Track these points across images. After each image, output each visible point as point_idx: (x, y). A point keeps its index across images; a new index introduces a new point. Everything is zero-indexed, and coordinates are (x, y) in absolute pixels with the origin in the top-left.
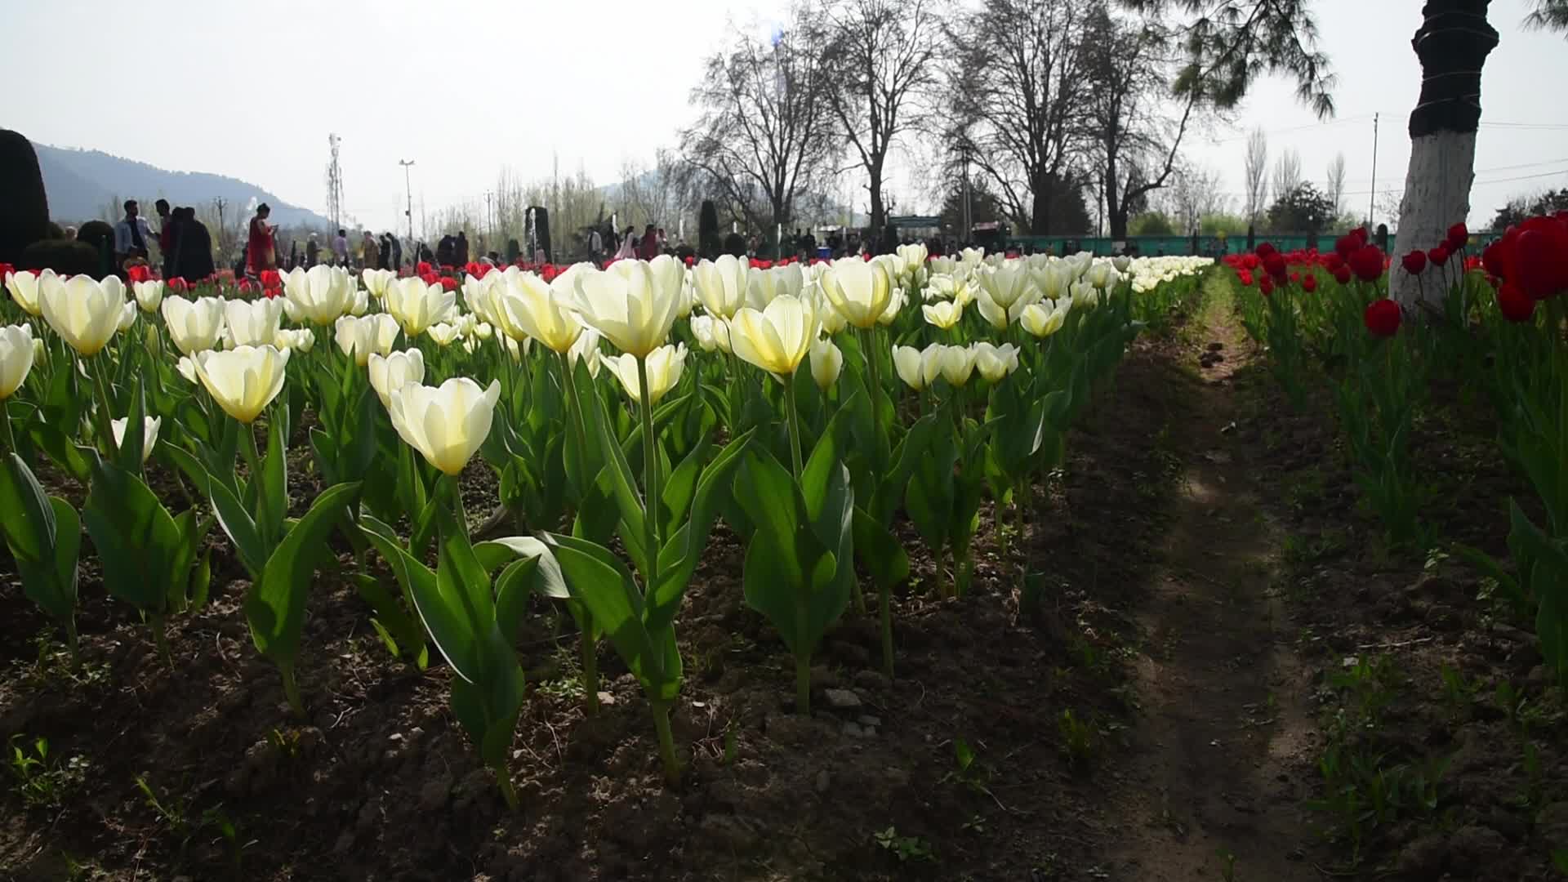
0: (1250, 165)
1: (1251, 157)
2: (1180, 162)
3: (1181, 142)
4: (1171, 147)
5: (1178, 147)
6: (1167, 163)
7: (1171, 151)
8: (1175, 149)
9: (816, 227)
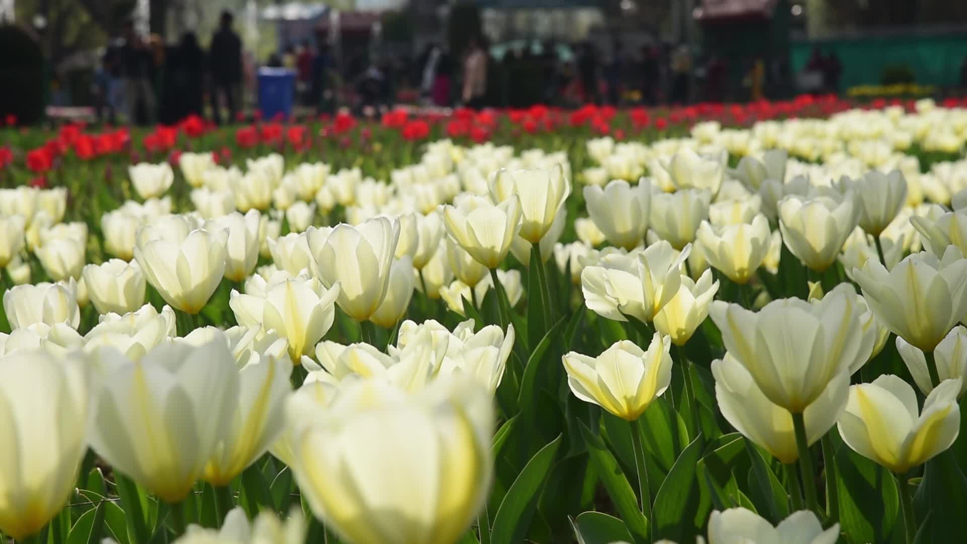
9: (252, 8)
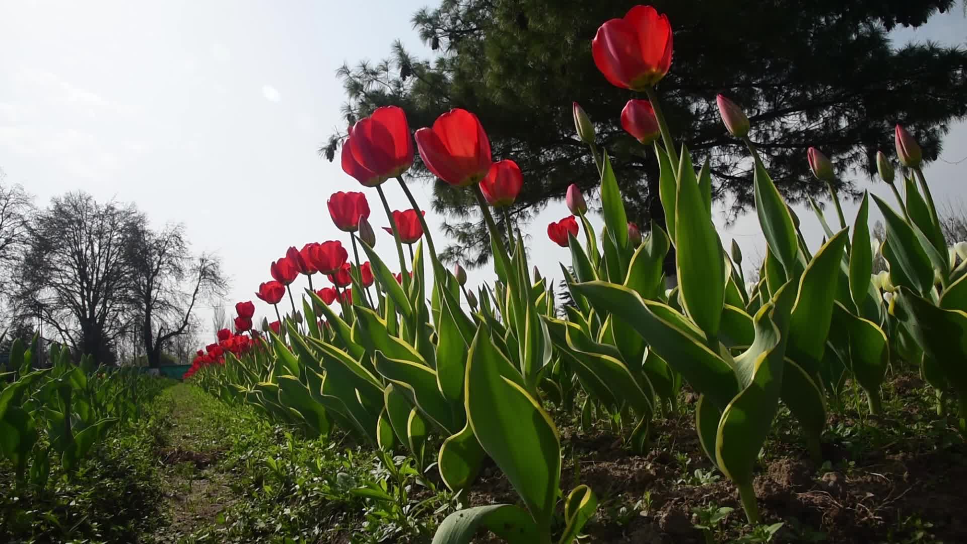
0: (216, 322)
1: (217, 319)
2: (192, 319)
3: (193, 307)
4: (186, 311)
5: (192, 310)
6: (184, 320)
7: (187, 312)
8: (189, 311)
